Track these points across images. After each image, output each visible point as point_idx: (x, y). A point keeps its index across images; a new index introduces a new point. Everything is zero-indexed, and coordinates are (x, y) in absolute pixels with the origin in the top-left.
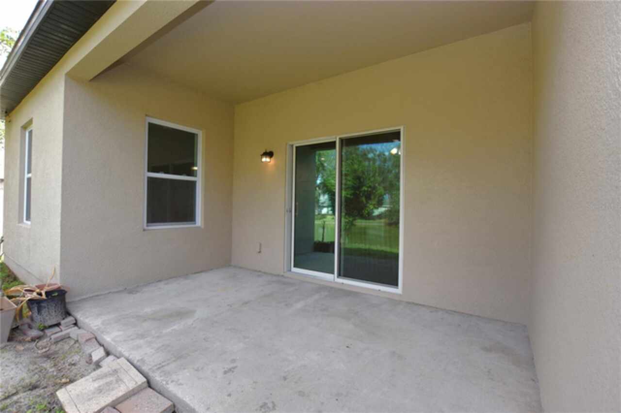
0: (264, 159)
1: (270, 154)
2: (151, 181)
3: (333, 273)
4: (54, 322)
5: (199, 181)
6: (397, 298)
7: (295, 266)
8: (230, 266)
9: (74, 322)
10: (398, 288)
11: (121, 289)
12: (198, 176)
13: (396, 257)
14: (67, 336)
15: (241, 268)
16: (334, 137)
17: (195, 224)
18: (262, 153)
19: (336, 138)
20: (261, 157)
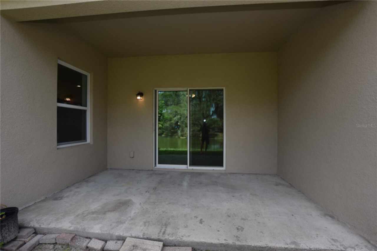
0: (139, 98)
1: (141, 94)
2: (59, 109)
3: (187, 164)
4: (13, 237)
5: (89, 110)
6: (223, 172)
7: (159, 163)
8: (107, 169)
9: (34, 231)
10: (223, 167)
11: (43, 198)
12: (88, 106)
13: (221, 153)
14: (37, 244)
15: (115, 169)
16: (186, 88)
17: (86, 141)
18: (137, 94)
19: (187, 89)
20: (136, 96)
